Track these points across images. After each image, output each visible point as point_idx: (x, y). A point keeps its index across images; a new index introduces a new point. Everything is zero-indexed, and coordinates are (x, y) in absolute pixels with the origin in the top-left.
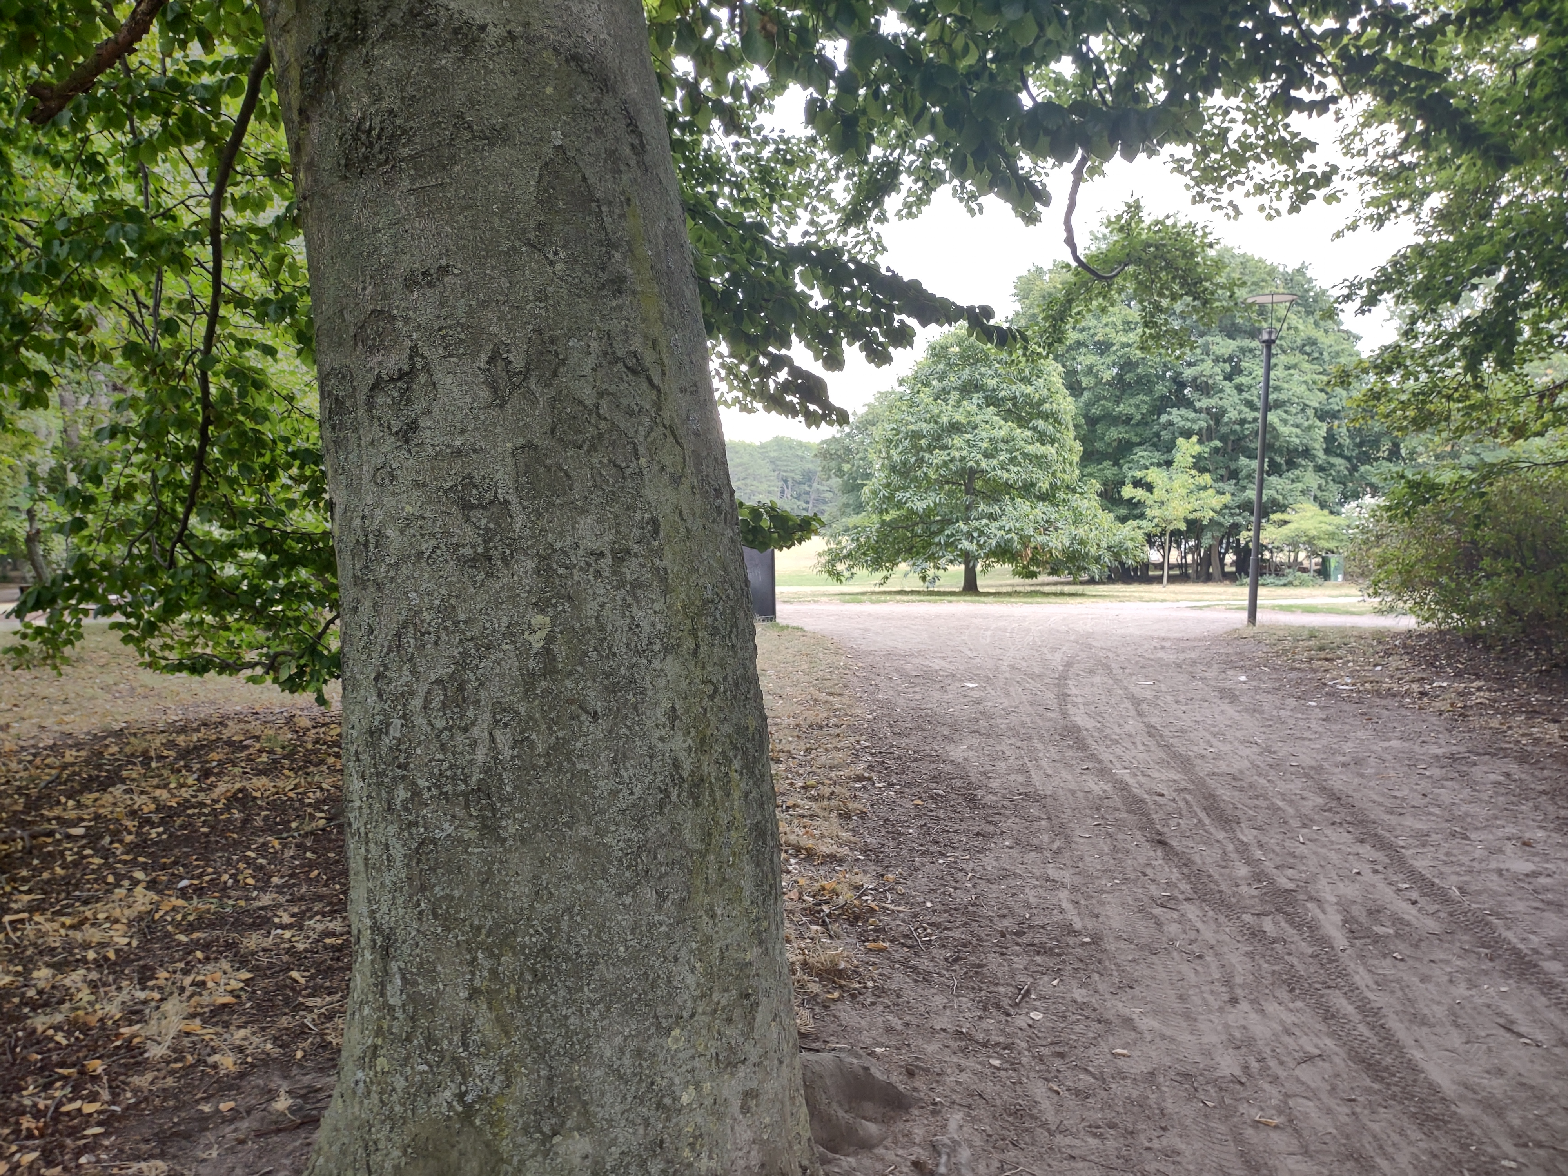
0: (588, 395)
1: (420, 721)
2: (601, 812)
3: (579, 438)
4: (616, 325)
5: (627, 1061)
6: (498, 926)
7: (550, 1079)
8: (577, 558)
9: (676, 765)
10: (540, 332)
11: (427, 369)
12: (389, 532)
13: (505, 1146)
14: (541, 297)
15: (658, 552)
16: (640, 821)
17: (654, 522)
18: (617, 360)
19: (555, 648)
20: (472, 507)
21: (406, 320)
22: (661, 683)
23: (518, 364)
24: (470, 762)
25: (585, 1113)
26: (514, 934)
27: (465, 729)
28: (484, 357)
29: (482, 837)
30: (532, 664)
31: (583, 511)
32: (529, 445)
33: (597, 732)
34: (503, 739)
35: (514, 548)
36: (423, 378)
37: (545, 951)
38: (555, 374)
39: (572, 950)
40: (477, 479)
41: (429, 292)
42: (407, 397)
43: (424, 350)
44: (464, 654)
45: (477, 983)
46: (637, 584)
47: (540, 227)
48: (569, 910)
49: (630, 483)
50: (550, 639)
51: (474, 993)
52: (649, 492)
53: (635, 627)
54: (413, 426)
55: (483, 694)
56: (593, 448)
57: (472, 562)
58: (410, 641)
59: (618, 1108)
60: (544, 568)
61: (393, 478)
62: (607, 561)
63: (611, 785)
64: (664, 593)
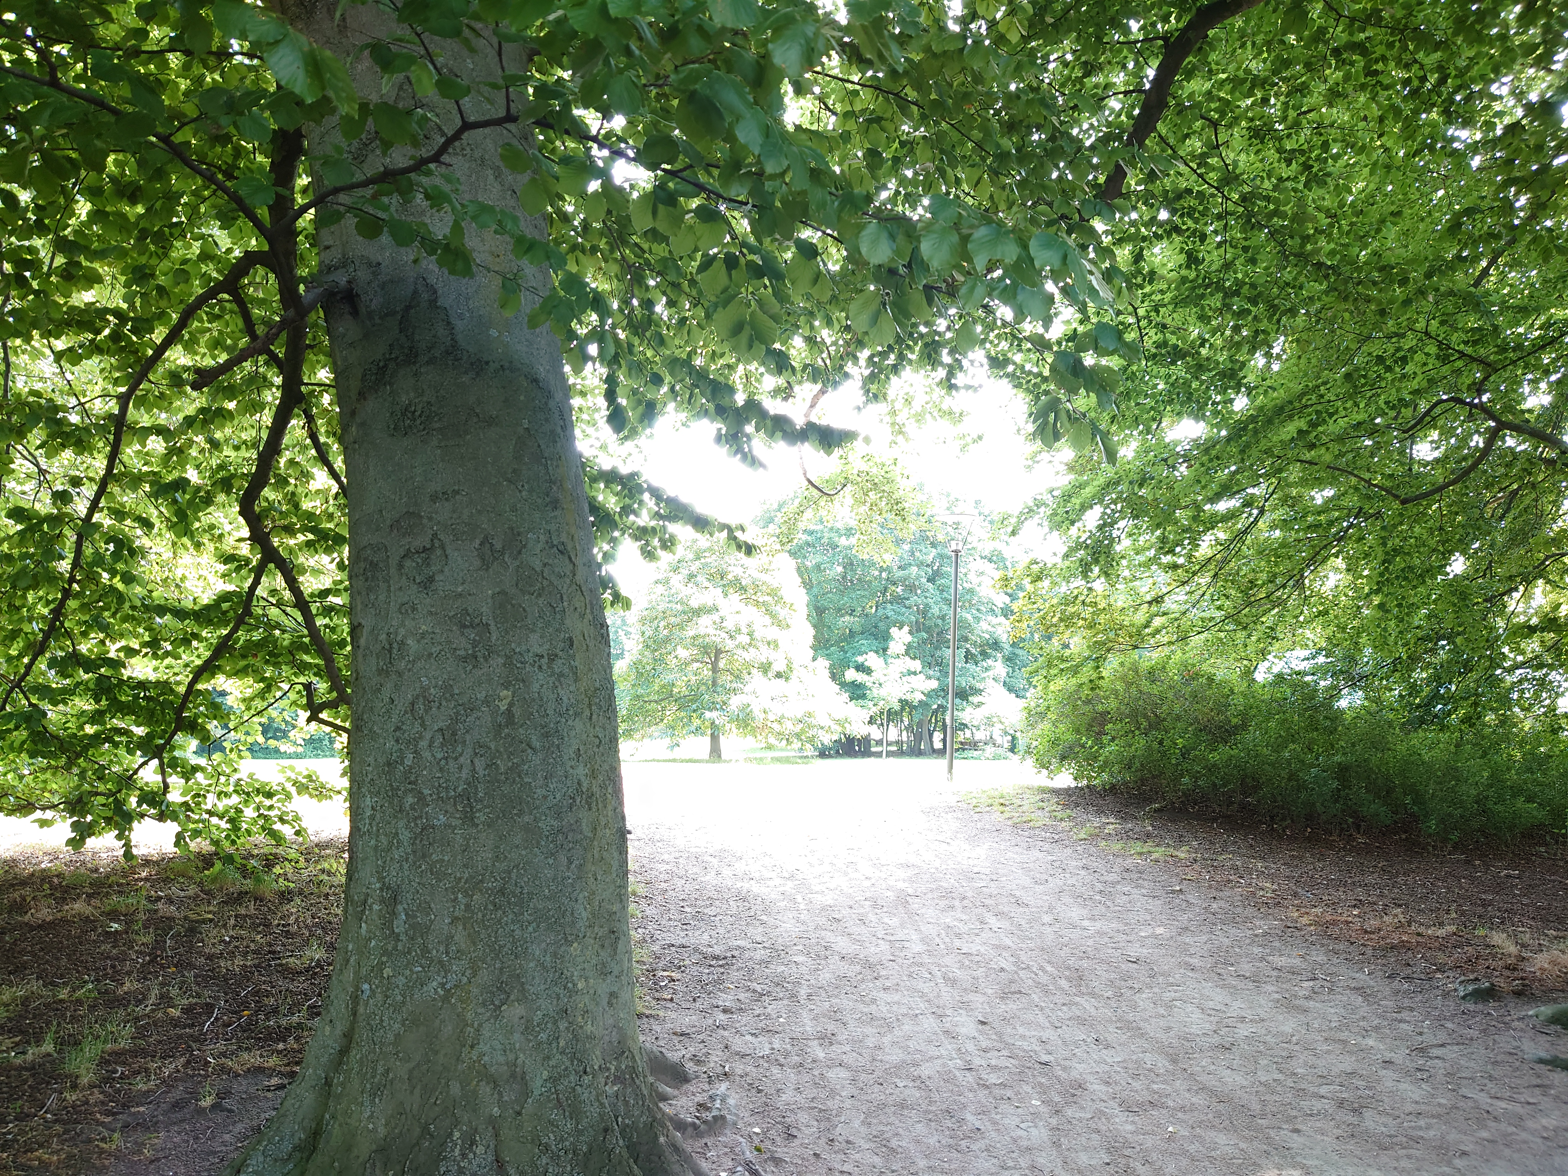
0: (537, 565)
1: (427, 754)
2: (537, 808)
3: (532, 589)
4: (553, 527)
5: (548, 958)
6: (471, 877)
7: (501, 969)
8: (528, 657)
9: (579, 783)
10: (512, 529)
11: (443, 547)
12: (409, 642)
13: (469, 1016)
14: (514, 509)
15: (573, 657)
16: (558, 816)
17: (571, 639)
18: (553, 546)
19: (514, 709)
20: (465, 626)
21: (430, 519)
22: (573, 733)
23: (498, 546)
24: (459, 778)
25: (523, 990)
26: (482, 881)
27: (456, 759)
28: (478, 542)
29: (463, 823)
30: (499, 719)
31: (533, 631)
32: (503, 593)
33: (537, 760)
34: (479, 764)
35: (491, 652)
36: (439, 552)
37: (502, 892)
38: (520, 552)
39: (519, 890)
40: (470, 611)
41: (446, 504)
42: (427, 562)
43: (442, 537)
44: (457, 713)
45: (457, 914)
46: (561, 675)
47: (514, 471)
48: (517, 866)
49: (558, 616)
50: (511, 705)
51: (455, 920)
52: (568, 622)
53: (559, 700)
54: (431, 579)
55: (468, 737)
56: (540, 595)
57: (464, 659)
58: (420, 707)
59: (542, 987)
60: (509, 662)
61: (414, 609)
62: (545, 661)
63: (544, 792)
64: (575, 681)
